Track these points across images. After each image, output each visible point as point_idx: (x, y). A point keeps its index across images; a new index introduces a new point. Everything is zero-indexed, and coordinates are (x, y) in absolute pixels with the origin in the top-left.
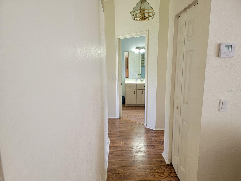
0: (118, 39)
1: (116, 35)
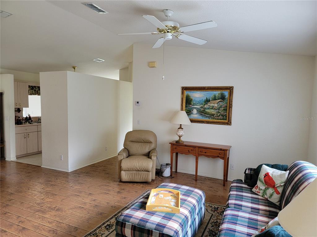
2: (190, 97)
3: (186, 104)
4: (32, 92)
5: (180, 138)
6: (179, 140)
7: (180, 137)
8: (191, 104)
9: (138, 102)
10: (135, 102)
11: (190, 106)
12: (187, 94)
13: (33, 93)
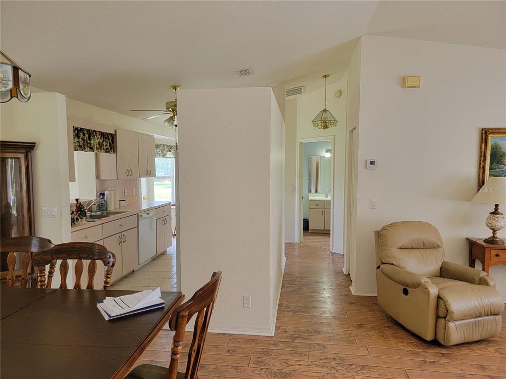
0: (300, 143)
1: (297, 138)
2: (500, 148)
3: (491, 163)
4: (78, 142)
5: (494, 234)
6: (494, 237)
7: (494, 231)
8: (502, 163)
9: (372, 163)
10: (366, 161)
11: (501, 166)
12: (493, 143)
13: (80, 146)
